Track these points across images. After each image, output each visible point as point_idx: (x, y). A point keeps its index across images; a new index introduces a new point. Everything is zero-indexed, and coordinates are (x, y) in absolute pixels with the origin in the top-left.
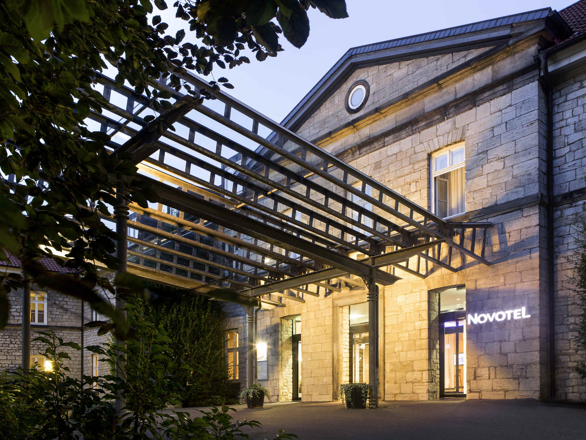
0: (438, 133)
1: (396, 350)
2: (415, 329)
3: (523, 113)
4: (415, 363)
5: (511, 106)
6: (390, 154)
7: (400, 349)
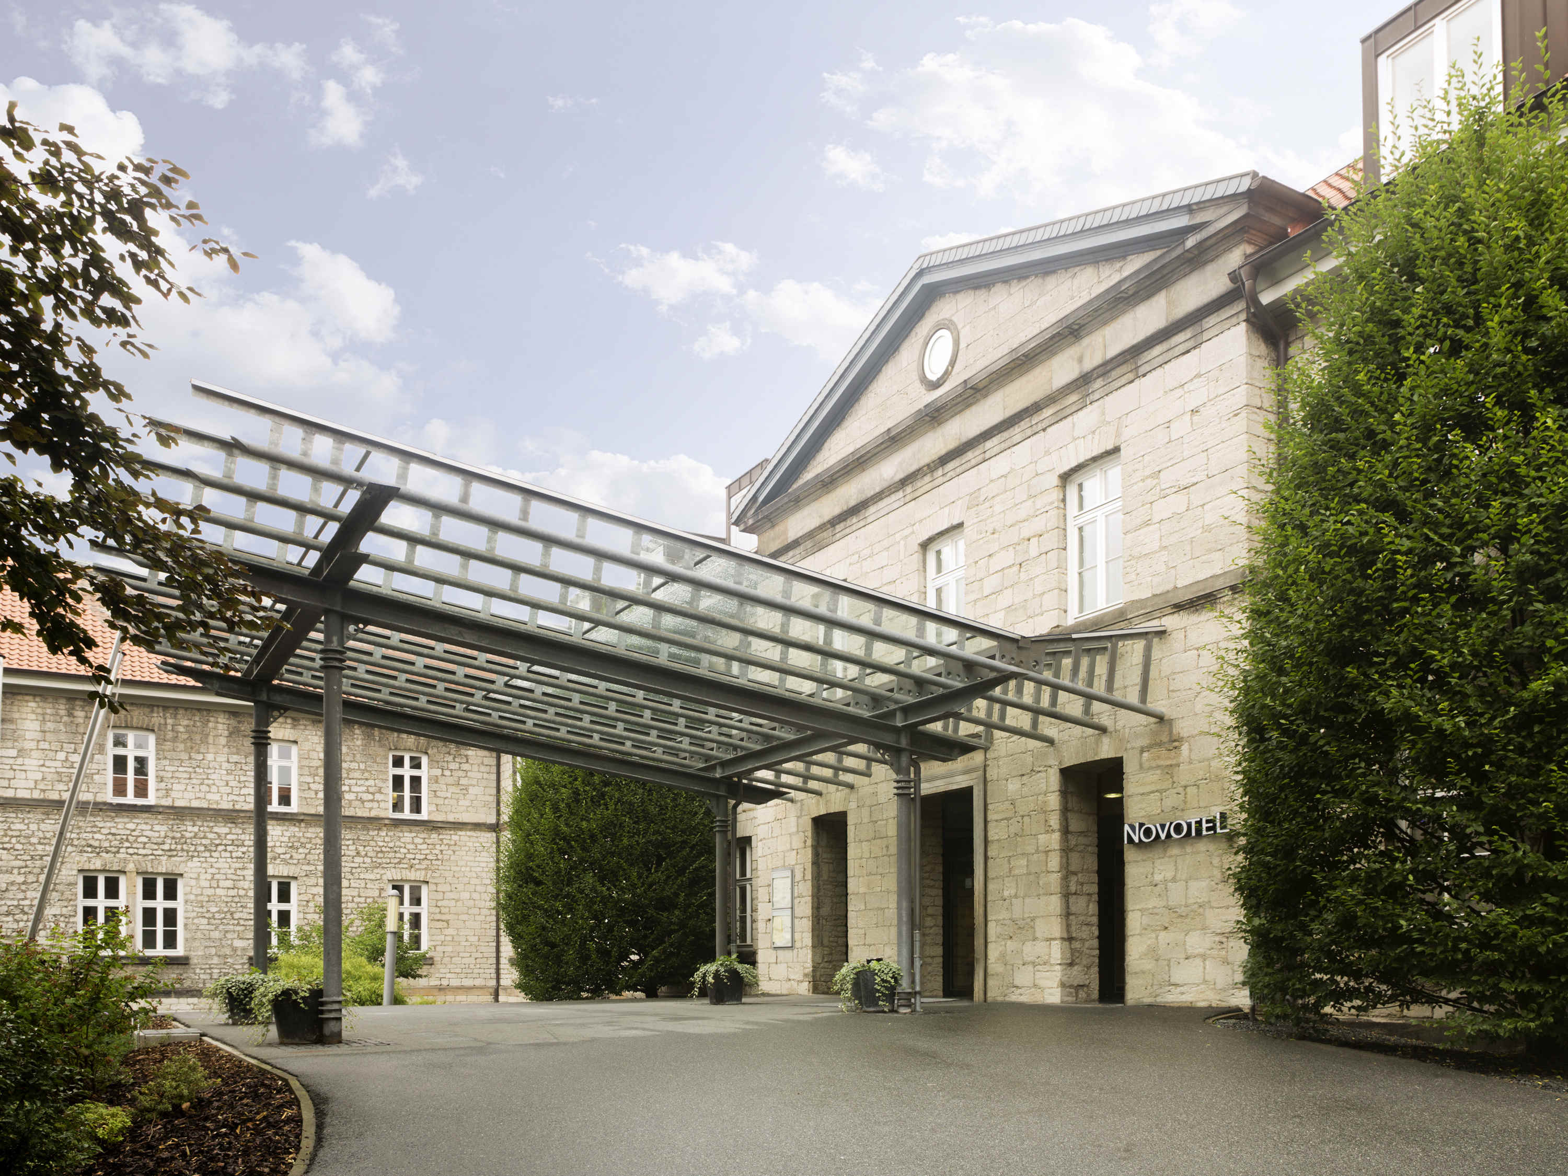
0: (1076, 434)
1: (1006, 894)
2: (1037, 851)
3: (1221, 391)
4: (1038, 922)
5: (1198, 376)
6: (994, 476)
7: (1013, 892)
